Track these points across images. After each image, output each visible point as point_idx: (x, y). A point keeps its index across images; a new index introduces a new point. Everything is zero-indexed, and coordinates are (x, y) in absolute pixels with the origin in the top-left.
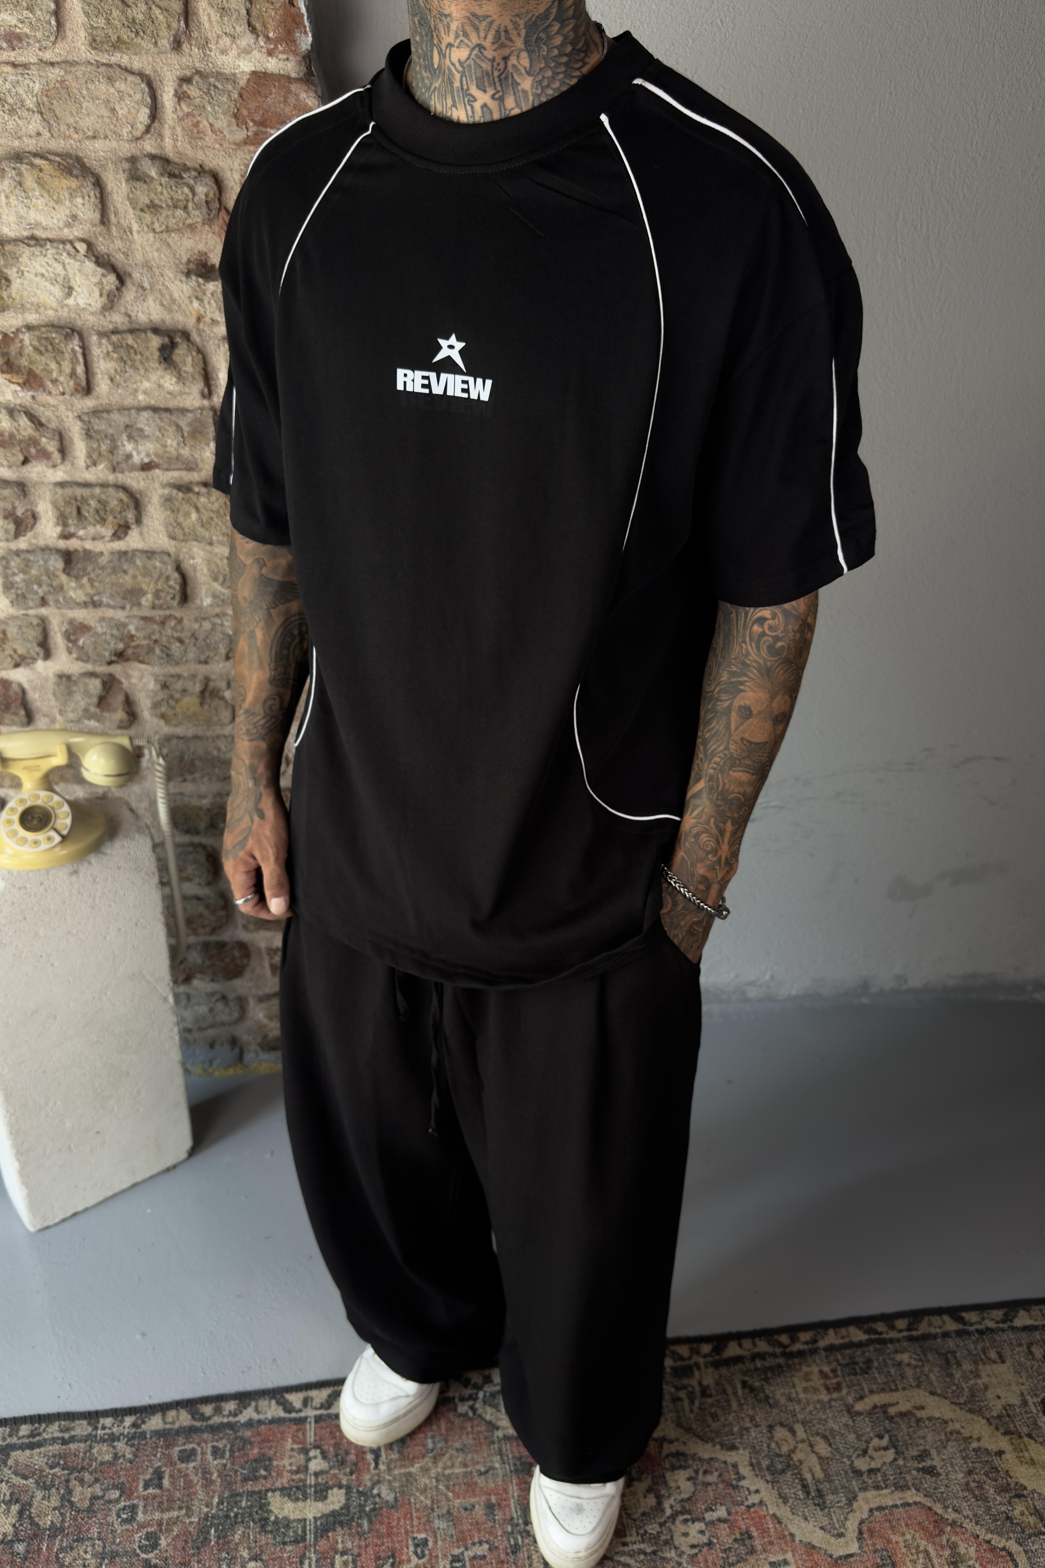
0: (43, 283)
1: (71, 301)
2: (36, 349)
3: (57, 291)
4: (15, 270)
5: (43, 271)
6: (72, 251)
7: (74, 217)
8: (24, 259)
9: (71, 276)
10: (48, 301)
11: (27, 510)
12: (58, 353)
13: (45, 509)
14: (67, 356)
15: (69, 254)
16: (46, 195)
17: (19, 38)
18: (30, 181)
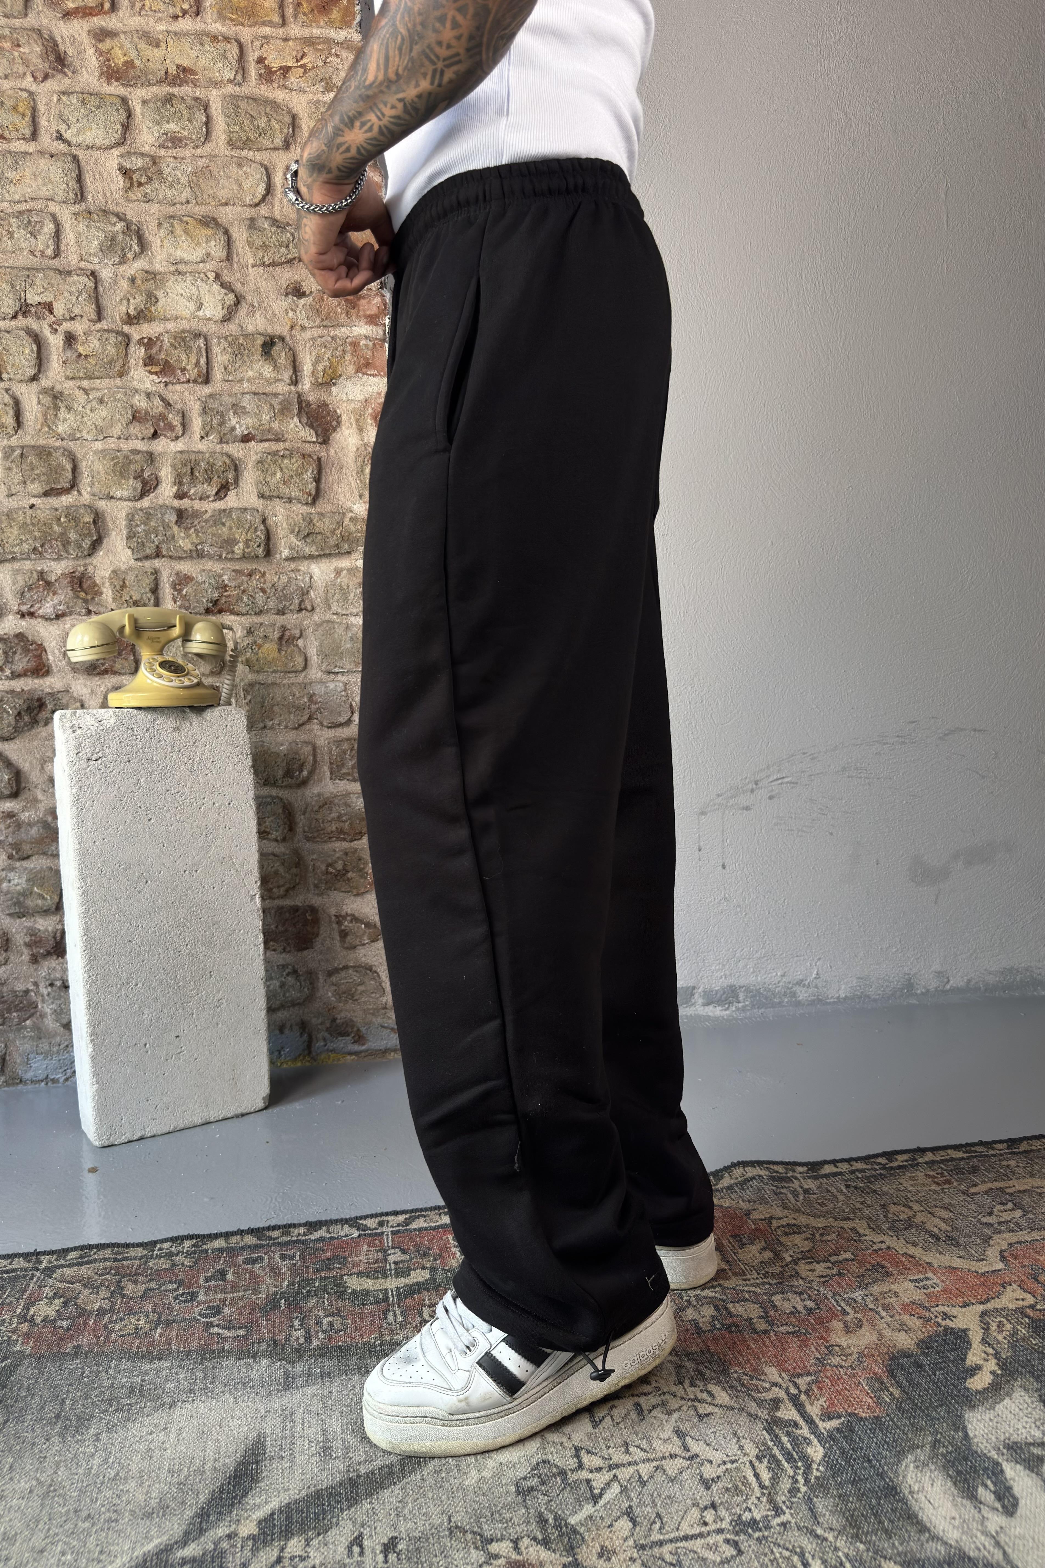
0: (182, 300)
1: (200, 313)
2: (172, 345)
3: (192, 306)
4: (162, 291)
5: (183, 292)
6: (205, 278)
7: (208, 255)
8: (170, 283)
9: (202, 295)
10: (184, 313)
11: (152, 474)
12: (188, 348)
13: (166, 474)
14: (195, 350)
15: (202, 280)
16: (189, 239)
17: (180, 140)
18: (179, 230)
